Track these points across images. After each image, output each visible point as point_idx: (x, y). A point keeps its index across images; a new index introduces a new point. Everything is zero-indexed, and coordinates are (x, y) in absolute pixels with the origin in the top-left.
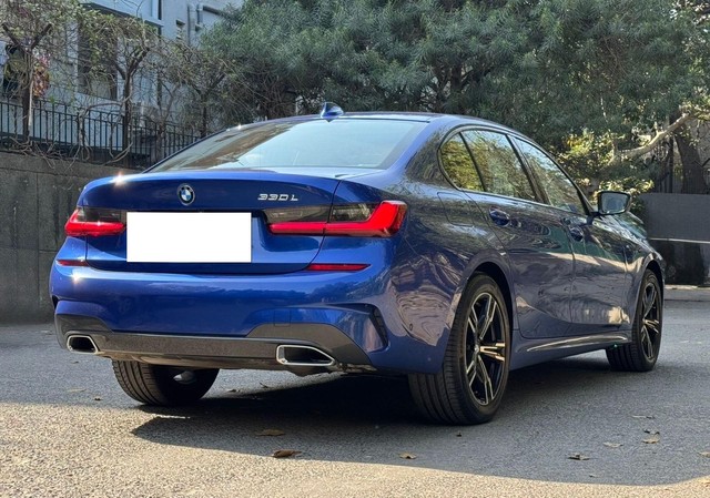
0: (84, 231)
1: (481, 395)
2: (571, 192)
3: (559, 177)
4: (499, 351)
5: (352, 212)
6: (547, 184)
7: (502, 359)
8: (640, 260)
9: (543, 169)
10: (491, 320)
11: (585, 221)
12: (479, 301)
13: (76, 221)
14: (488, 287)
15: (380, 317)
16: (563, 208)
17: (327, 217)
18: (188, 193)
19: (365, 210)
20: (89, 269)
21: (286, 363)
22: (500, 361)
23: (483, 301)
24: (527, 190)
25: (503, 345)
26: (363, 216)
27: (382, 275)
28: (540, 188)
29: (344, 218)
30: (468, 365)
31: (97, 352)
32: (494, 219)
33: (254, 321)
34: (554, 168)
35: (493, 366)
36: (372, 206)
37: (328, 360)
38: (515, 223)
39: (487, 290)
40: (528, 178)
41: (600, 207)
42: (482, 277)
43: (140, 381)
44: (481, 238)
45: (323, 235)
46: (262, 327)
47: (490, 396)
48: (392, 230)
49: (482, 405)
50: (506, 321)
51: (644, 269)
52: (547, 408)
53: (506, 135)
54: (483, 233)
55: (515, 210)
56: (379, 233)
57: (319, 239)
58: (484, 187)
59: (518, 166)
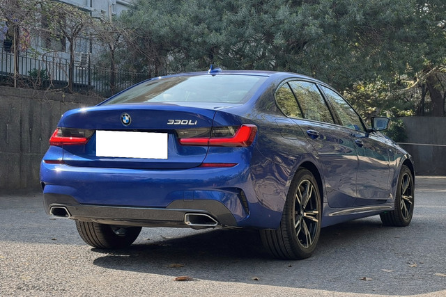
0: (61, 142)
1: (304, 242)
2: (354, 117)
3: (346, 108)
4: (315, 216)
5: (224, 131)
6: (340, 112)
7: (317, 221)
8: (399, 159)
9: (337, 103)
10: (310, 196)
11: (364, 135)
12: (302, 184)
13: (56, 136)
14: (308, 176)
15: (245, 195)
16: (350, 128)
17: (210, 135)
18: (127, 118)
19: (232, 130)
20: (65, 165)
21: (191, 224)
22: (315, 222)
23: (304, 185)
24: (329, 116)
25: (317, 212)
26: (231, 134)
27: (245, 171)
28: (336, 115)
29: (220, 135)
30: (296, 223)
31: (69, 217)
32: (309, 135)
33: (171, 198)
34: (343, 102)
35: (311, 224)
36: (236, 128)
37: (214, 223)
38: (322, 137)
39: (307, 178)
40: (329, 109)
41: (373, 126)
42: (304, 170)
43: (93, 234)
44: (302, 146)
45: (208, 146)
46: (176, 201)
47: (309, 243)
48: (248, 142)
49: (305, 248)
50: (319, 198)
51: (401, 165)
52: (345, 249)
53: (315, 84)
54: (304, 144)
55: (322, 129)
56: (241, 144)
57: (206, 148)
58: (302, 115)
59: (323, 102)
